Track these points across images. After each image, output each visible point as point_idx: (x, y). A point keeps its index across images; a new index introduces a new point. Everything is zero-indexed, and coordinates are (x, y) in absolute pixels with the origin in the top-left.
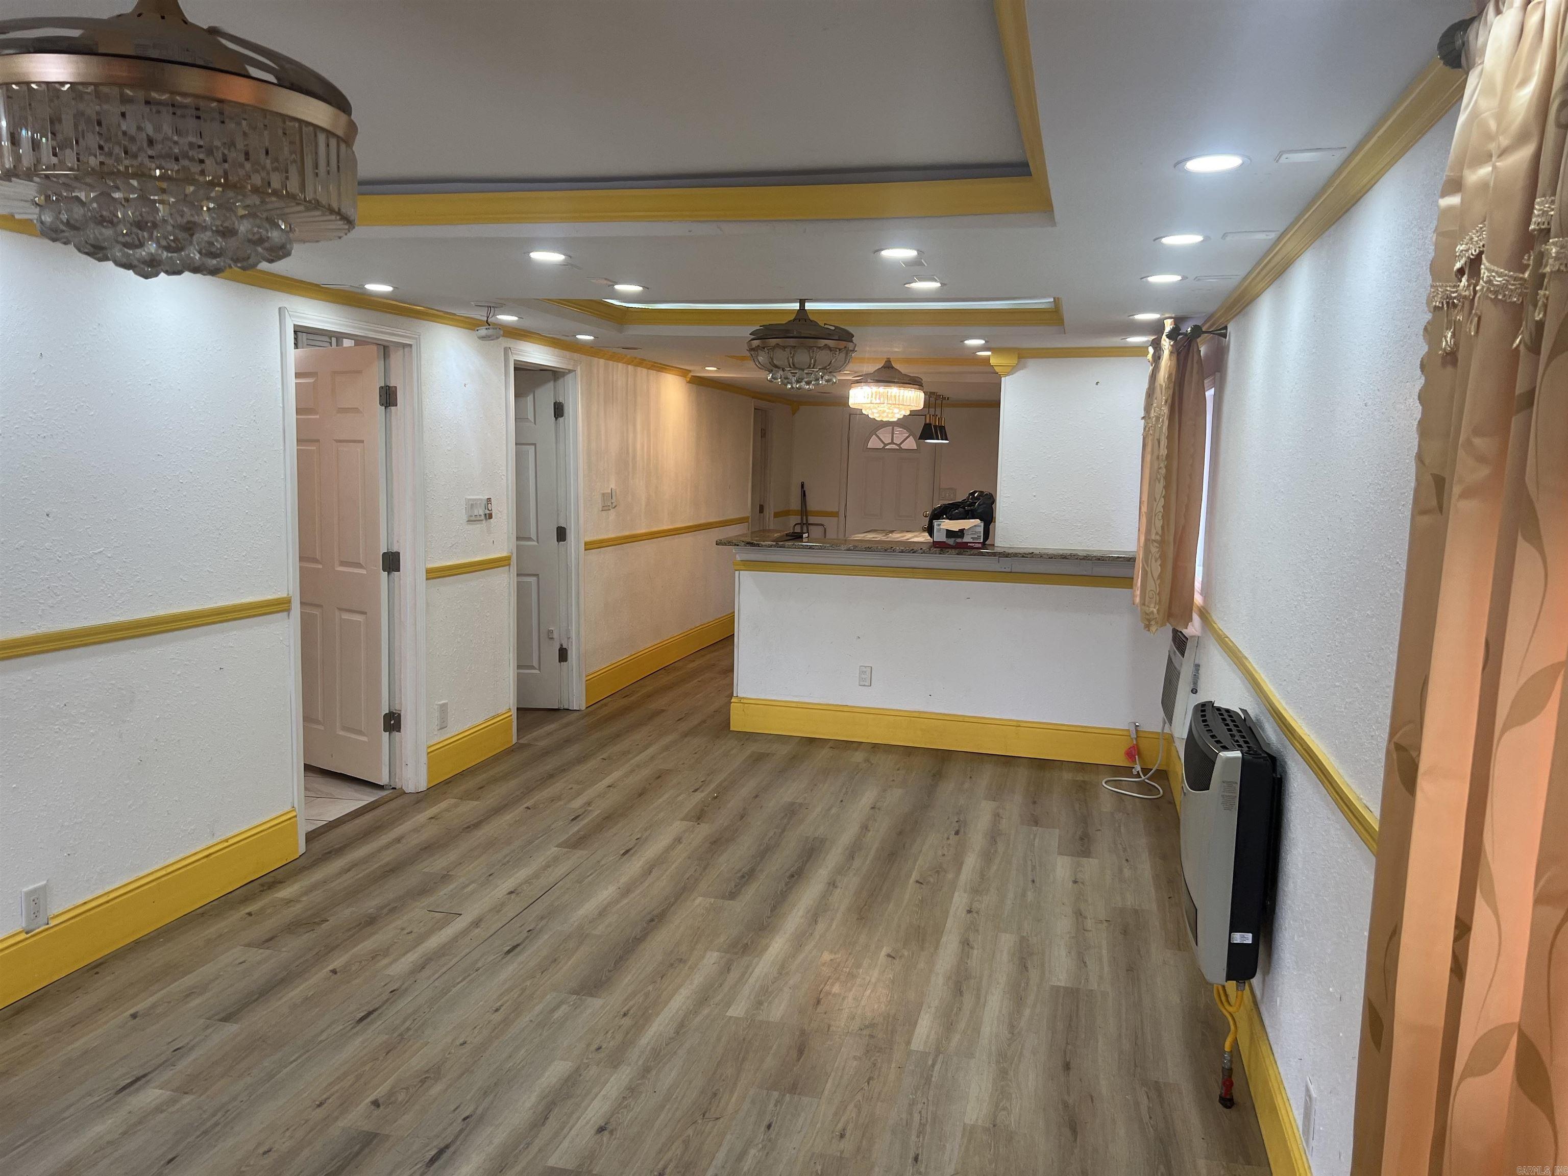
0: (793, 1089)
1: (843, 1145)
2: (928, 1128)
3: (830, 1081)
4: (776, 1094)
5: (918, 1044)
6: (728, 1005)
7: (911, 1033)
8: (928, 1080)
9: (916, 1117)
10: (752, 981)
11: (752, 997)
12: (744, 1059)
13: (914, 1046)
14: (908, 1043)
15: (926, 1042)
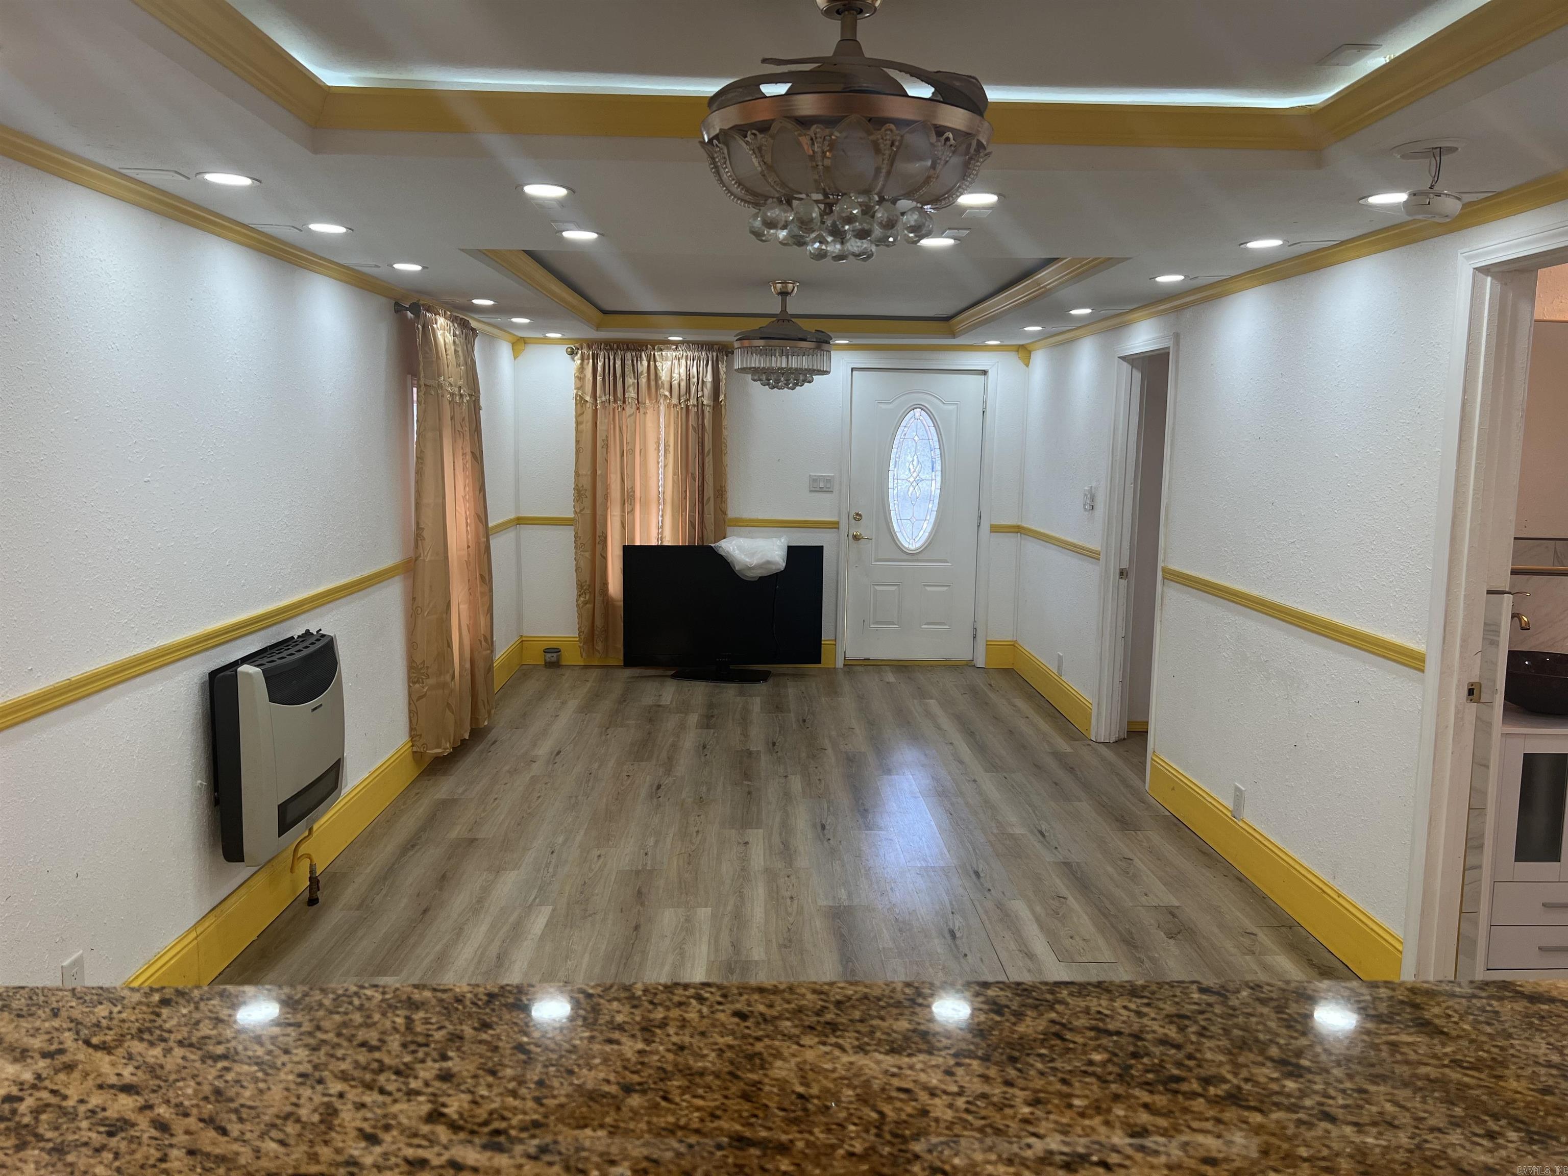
0: (638, 872)
1: (599, 853)
2: (543, 866)
3: (613, 880)
4: (648, 868)
5: (547, 910)
6: (714, 916)
7: (552, 916)
8: (540, 889)
9: (551, 870)
10: (705, 939)
11: (697, 924)
12: (680, 882)
13: (550, 908)
14: (553, 910)
15: (540, 912)
